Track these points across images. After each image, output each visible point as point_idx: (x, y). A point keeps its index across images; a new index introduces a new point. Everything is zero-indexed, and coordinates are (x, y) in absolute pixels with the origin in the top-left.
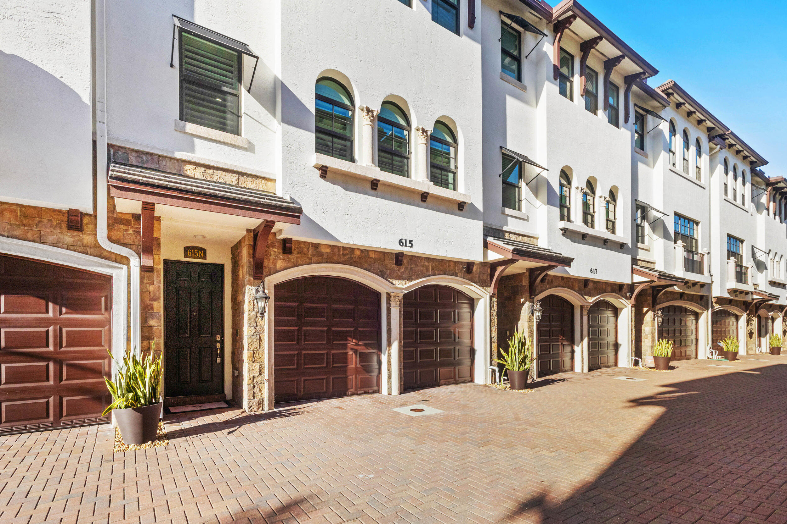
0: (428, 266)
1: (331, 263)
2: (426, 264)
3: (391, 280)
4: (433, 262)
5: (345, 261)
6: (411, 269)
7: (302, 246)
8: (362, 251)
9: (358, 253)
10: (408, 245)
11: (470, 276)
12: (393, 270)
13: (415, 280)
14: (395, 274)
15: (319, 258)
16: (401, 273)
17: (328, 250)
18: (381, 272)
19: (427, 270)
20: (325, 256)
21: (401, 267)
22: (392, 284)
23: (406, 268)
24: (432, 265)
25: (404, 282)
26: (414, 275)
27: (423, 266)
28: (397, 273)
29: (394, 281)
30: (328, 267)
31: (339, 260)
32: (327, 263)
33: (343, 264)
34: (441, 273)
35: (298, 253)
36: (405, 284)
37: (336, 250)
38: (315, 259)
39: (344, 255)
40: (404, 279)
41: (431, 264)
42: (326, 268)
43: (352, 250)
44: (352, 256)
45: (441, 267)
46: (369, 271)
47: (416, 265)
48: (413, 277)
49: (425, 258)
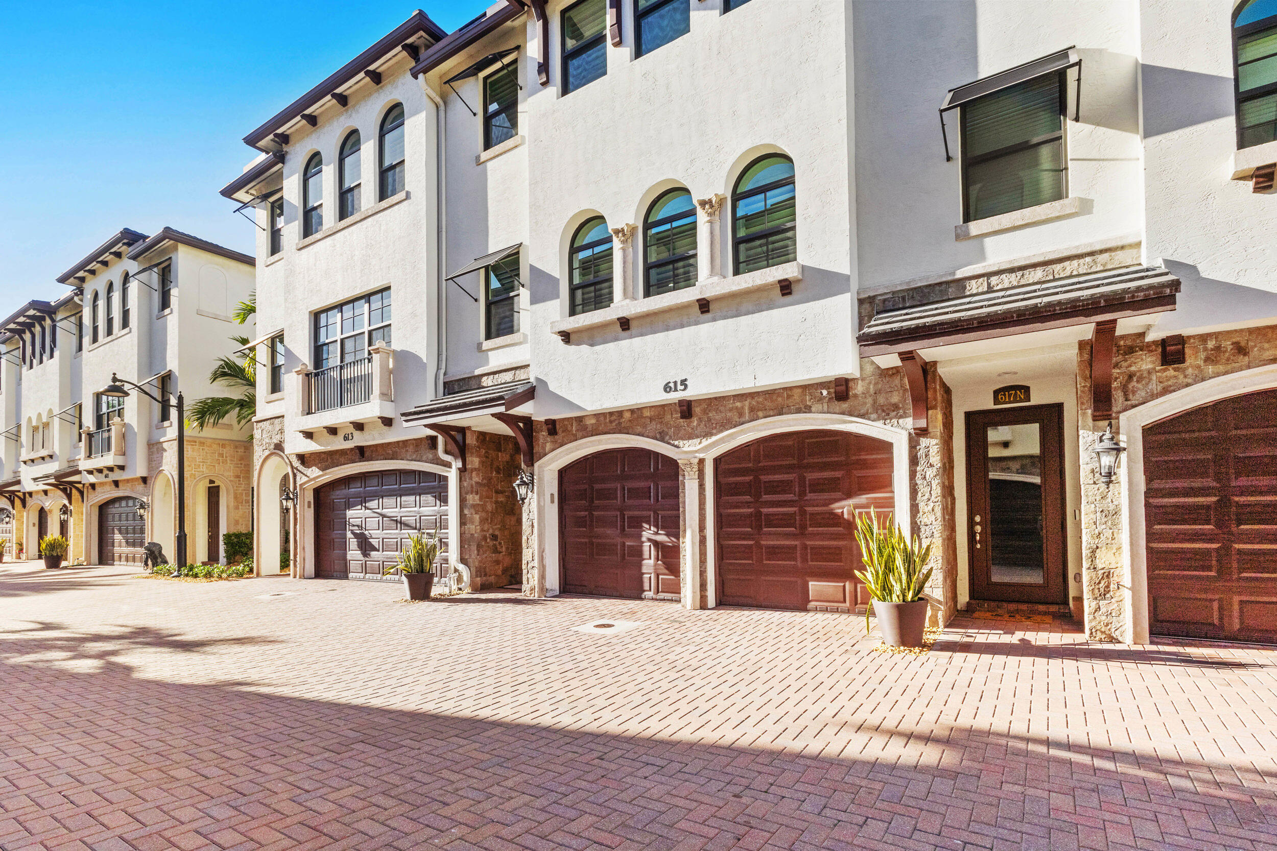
0: (743, 407)
1: (597, 435)
2: (738, 404)
3: (676, 443)
4: (753, 398)
5: (612, 430)
6: (709, 420)
7: (566, 423)
8: (632, 411)
9: (627, 415)
10: (680, 387)
11: (845, 405)
12: (678, 428)
13: (716, 434)
14: (682, 432)
15: (584, 433)
16: (693, 429)
17: (593, 421)
18: (660, 433)
19: (741, 415)
20: (590, 428)
21: (692, 420)
22: (677, 447)
23: (700, 420)
24: (750, 404)
25: (697, 441)
26: (716, 428)
27: (731, 410)
28: (685, 429)
29: (680, 443)
30: (593, 441)
31: (605, 430)
32: (592, 436)
33: (610, 433)
34: (771, 413)
35: (563, 432)
36: (700, 443)
37: (602, 418)
38: (580, 434)
39: (611, 422)
40: (697, 437)
41: (747, 403)
42: (591, 442)
43: (620, 413)
44: (621, 421)
45: (769, 404)
46: (643, 436)
47: (717, 411)
48: (714, 431)
49: (734, 396)
